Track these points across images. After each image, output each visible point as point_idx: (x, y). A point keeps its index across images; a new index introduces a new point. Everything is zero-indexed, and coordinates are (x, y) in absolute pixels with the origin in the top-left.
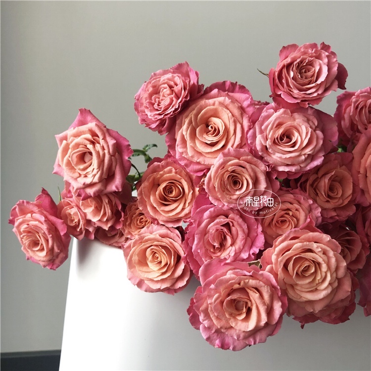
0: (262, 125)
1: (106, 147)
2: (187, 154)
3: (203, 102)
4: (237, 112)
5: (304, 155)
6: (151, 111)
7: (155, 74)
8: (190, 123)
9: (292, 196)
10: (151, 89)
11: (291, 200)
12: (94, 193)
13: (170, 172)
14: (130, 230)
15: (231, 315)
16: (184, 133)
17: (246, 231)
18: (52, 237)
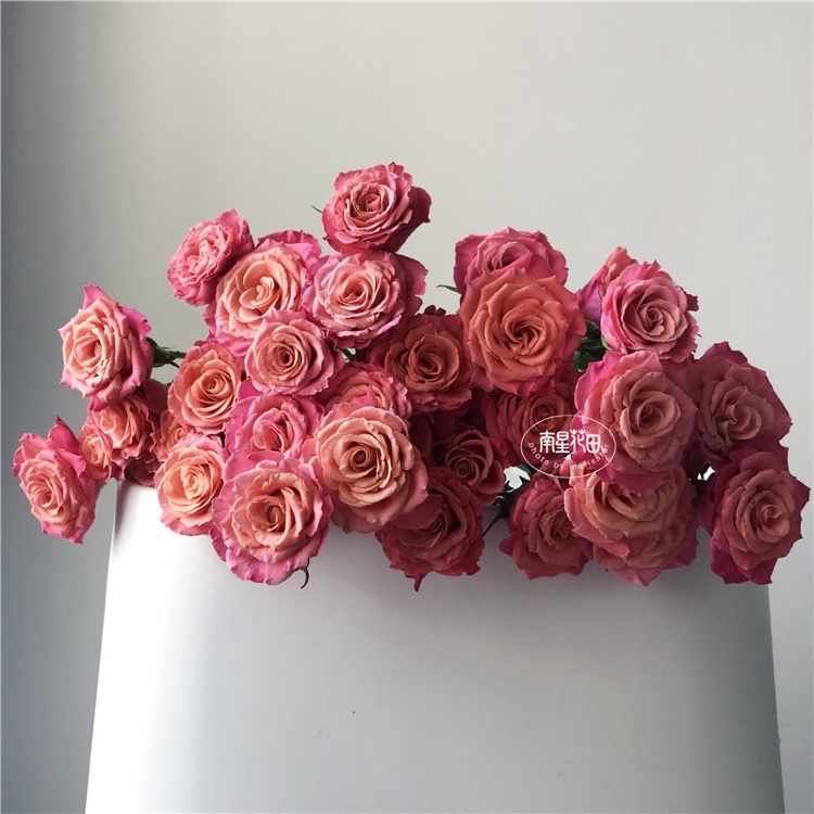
0: (321, 280)
1: (115, 328)
2: (228, 326)
3: (250, 258)
4: (292, 267)
5: (375, 314)
6: (184, 276)
7: (194, 230)
8: (233, 286)
9: (365, 373)
10: (187, 249)
11: (366, 380)
12: (108, 397)
13: (212, 358)
14: (165, 451)
15: (259, 527)
16: (224, 300)
17: (304, 425)
18: (66, 480)
